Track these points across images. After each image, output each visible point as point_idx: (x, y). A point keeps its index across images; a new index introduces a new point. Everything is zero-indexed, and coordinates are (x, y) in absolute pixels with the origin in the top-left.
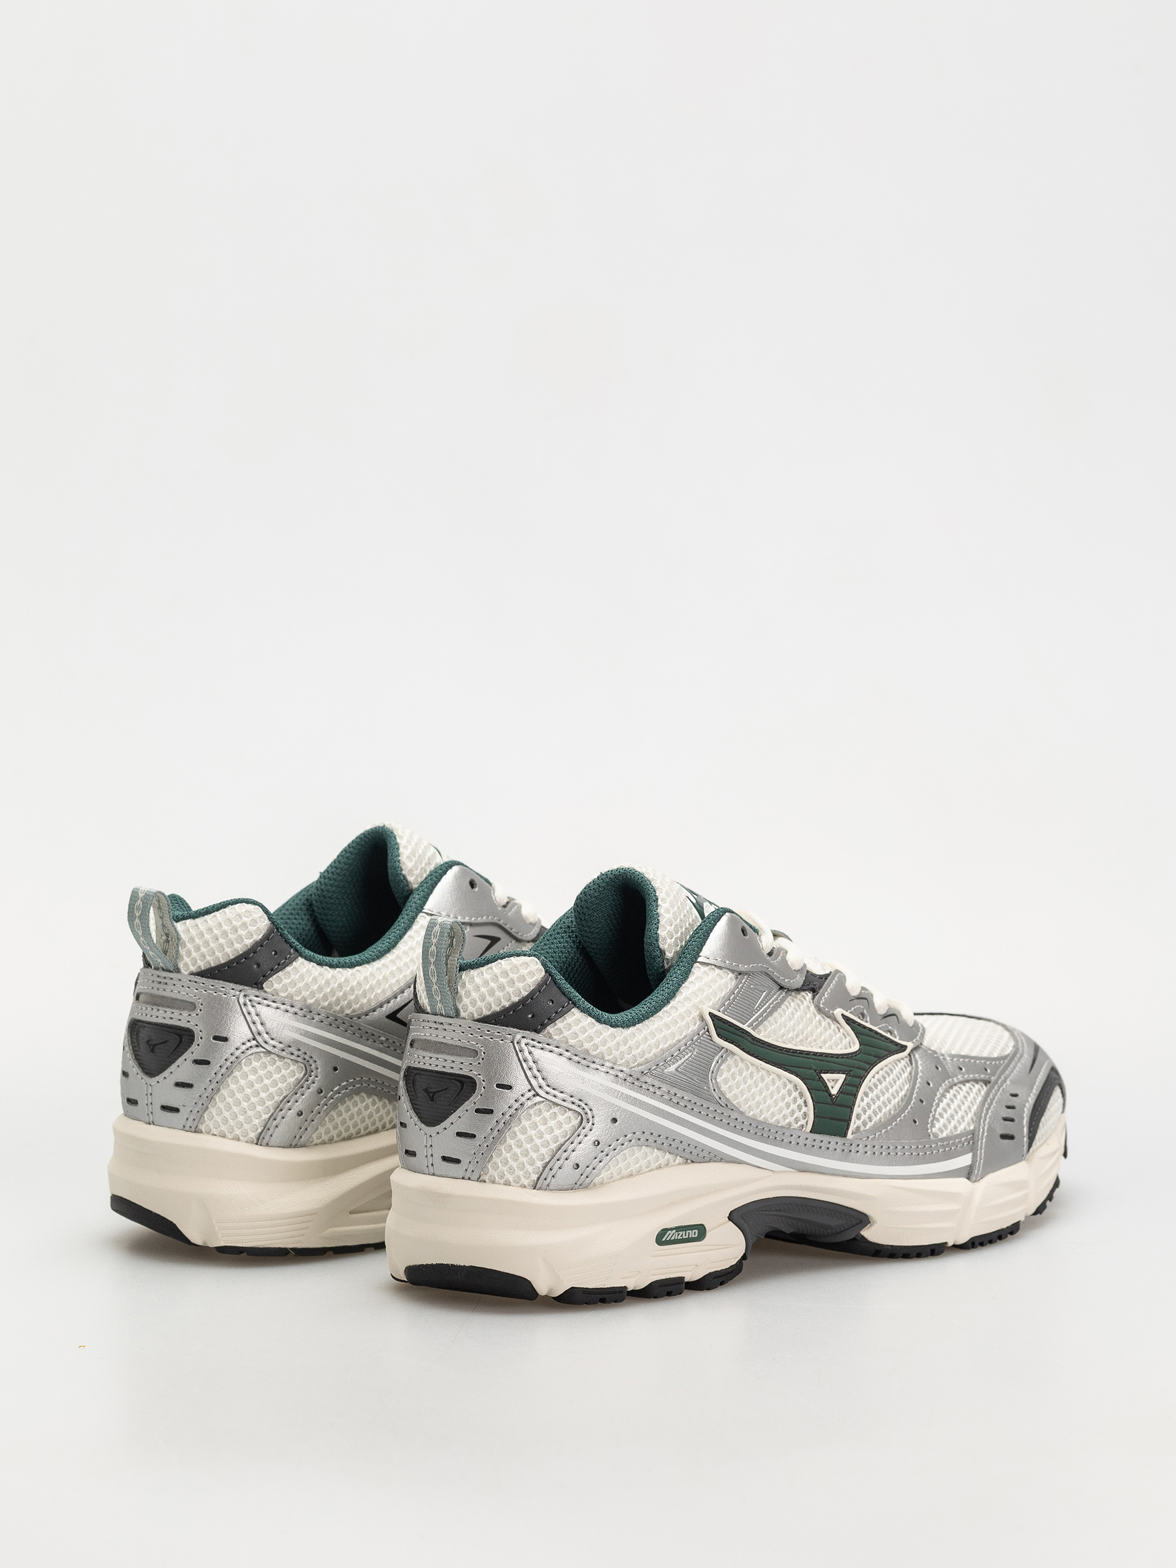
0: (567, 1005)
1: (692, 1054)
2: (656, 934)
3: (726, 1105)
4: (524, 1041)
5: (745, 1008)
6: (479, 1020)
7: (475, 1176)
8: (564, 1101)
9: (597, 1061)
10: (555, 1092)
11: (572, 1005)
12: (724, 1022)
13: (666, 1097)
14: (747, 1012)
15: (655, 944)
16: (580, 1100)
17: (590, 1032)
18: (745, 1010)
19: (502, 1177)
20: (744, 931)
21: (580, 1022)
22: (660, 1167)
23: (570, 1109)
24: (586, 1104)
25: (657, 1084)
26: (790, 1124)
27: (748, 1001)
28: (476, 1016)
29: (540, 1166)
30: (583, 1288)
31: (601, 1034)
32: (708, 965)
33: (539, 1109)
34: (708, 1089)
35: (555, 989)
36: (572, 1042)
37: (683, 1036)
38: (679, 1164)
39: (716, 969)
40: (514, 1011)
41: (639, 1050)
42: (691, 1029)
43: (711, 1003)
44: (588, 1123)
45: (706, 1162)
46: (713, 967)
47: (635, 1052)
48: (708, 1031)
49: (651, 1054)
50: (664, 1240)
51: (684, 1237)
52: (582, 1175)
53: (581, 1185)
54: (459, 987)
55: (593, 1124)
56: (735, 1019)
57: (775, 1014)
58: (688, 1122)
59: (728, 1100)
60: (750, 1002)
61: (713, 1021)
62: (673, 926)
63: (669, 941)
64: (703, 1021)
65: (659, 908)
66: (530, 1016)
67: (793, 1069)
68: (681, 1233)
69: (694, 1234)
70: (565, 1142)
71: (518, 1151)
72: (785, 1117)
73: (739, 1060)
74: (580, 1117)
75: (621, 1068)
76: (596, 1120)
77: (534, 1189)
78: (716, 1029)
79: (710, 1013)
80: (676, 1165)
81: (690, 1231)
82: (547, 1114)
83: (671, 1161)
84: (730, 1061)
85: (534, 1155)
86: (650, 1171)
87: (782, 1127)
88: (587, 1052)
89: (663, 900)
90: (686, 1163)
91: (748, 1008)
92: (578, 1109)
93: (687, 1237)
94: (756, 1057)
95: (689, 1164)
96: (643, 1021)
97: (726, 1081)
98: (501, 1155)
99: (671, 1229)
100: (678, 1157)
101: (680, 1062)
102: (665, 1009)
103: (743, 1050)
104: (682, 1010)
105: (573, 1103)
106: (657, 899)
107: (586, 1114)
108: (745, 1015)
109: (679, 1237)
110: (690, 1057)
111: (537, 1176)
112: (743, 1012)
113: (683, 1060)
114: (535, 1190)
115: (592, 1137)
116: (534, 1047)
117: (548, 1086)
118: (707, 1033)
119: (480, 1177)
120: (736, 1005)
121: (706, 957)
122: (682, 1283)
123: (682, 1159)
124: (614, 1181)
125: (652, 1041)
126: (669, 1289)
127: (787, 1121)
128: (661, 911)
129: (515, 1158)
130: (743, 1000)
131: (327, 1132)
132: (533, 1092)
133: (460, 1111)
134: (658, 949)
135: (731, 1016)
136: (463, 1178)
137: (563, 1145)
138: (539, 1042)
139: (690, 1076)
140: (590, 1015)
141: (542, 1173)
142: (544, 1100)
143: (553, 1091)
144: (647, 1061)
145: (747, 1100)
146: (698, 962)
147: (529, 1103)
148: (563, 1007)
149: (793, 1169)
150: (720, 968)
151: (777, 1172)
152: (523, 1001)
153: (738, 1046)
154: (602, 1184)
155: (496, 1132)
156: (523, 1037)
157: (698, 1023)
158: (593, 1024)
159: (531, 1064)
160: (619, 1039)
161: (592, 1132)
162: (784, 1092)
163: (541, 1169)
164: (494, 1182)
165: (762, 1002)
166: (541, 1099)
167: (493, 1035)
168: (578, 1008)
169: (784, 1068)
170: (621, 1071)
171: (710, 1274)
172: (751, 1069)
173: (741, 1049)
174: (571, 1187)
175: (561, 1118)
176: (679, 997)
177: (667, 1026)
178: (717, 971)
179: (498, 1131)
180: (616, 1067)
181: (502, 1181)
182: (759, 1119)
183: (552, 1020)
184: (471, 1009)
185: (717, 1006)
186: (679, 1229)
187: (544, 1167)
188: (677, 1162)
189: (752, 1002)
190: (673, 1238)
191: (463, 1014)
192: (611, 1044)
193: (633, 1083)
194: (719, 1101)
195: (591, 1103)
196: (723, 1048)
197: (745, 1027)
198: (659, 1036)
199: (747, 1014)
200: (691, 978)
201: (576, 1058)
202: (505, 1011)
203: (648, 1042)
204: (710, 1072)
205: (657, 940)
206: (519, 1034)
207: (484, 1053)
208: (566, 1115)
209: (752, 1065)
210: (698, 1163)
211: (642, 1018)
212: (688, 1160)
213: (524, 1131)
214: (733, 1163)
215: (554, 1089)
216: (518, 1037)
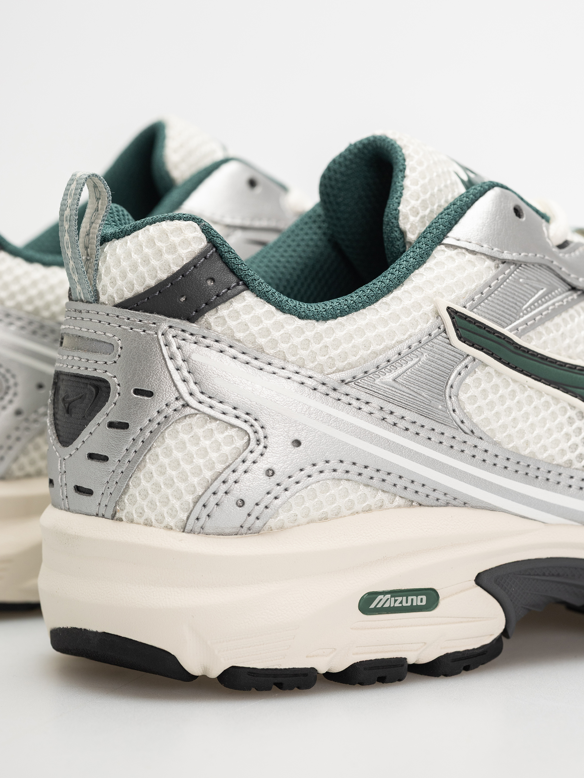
0: (234, 286)
1: (420, 360)
2: (396, 210)
3: (472, 431)
4: (173, 332)
5: (507, 306)
6: (118, 306)
7: (109, 513)
8: (224, 413)
9: (275, 361)
10: (213, 402)
11: (241, 287)
12: (470, 322)
13: (378, 415)
14: (509, 312)
15: (392, 223)
16: (247, 414)
17: (267, 323)
18: (508, 309)
19: (141, 514)
20: (518, 212)
21: (253, 309)
22: (369, 510)
23: (233, 426)
24: (256, 420)
25: (364, 397)
26: (570, 462)
27: (513, 298)
28: (118, 301)
29: (190, 501)
30: (249, 668)
31: (283, 327)
32: (456, 249)
33: (191, 424)
34: (444, 409)
35: (220, 264)
36: (239, 335)
37: (406, 337)
38: (399, 507)
39: (467, 253)
40: (160, 292)
41: (339, 351)
42: (419, 327)
43: (453, 296)
44: (258, 445)
45: (441, 506)
46: (464, 251)
47: (333, 353)
48: (445, 331)
49: (358, 357)
50: (372, 606)
51: (404, 604)
52: (249, 515)
53: (249, 529)
54: (100, 264)
55: (265, 447)
56: (489, 319)
57: (557, 320)
58: (410, 450)
59: (475, 425)
60: (516, 300)
61: (452, 318)
62: (419, 201)
63: (412, 218)
64: (437, 318)
65: (405, 179)
66: (183, 299)
67: (578, 391)
68: (400, 599)
69: (420, 600)
70: (225, 469)
71: (160, 480)
72: (563, 452)
73: (494, 374)
74: (247, 437)
75: (310, 373)
76: (270, 441)
77: (183, 532)
78: (457, 330)
79: (448, 308)
80: (394, 508)
81: (414, 598)
82: (200, 432)
83: (386, 502)
84: (480, 373)
85: (182, 486)
86: (353, 514)
87: (558, 465)
88: (261, 350)
89: (413, 170)
90: (411, 505)
91: (512, 307)
92: (246, 427)
93: (409, 604)
94: (521, 372)
95: (414, 506)
96: (348, 313)
97: (473, 398)
98: (139, 485)
99: (384, 593)
100: (397, 498)
101: (400, 370)
102: (384, 300)
103: (499, 360)
104: (407, 302)
105: (237, 417)
106: (405, 169)
107: (256, 432)
108: (506, 316)
109: (397, 605)
110: (416, 363)
111: (186, 515)
112: (503, 311)
113: (405, 367)
114: (184, 534)
115: (264, 464)
116: (184, 340)
117: (202, 393)
118: (444, 334)
119: (115, 513)
120: (492, 302)
121: (455, 238)
122: (402, 666)
123: (404, 500)
124: (298, 525)
125: (358, 340)
126: (381, 673)
127: (566, 458)
128: (407, 182)
129: (157, 488)
130: (505, 296)
131: (32, 462)
132: (181, 402)
133: (91, 427)
134: (396, 229)
135: (483, 314)
136: (97, 515)
137: (220, 473)
138: (192, 334)
139: (415, 390)
140: (269, 301)
141: (192, 511)
142: (196, 412)
143: (209, 400)
144: (351, 366)
145: (504, 427)
146: (443, 244)
147: (177, 416)
148: (229, 289)
149: (575, 521)
150: (473, 252)
151: (552, 525)
152: (173, 279)
153: (491, 355)
154: (282, 528)
155: (132, 454)
156: (170, 327)
157: (431, 321)
158: (272, 312)
159: (180, 362)
160: (309, 334)
161: (263, 458)
162: (562, 419)
163: (191, 505)
164: (132, 521)
165: (536, 301)
166: (193, 411)
167: (133, 324)
168: (252, 291)
169: (564, 388)
170: (310, 377)
171: (447, 655)
172: (513, 386)
173: (495, 358)
174: (234, 530)
175: (219, 437)
176: (407, 286)
177: (384, 322)
178: (469, 256)
179: (136, 452)
180: (303, 371)
181: (142, 521)
182: (523, 453)
183: (211, 305)
184: (111, 290)
185: (462, 301)
186: (395, 593)
187: (195, 503)
188: (396, 503)
189: (519, 299)
190: (387, 605)
191: (103, 298)
192: (297, 340)
193: (327, 395)
194: (461, 425)
195: (263, 420)
196: (468, 355)
197: (505, 331)
198: (370, 334)
199: (510, 315)
200: (430, 263)
201: (245, 358)
202: (150, 292)
203: (353, 341)
204: (449, 386)
205: (397, 218)
206: (165, 323)
207: (121, 348)
208: (226, 434)
209: (515, 381)
210: (428, 506)
211: (347, 310)
212: (413, 502)
213: (168, 452)
214: (483, 509)
215: (210, 397)
216: (164, 326)
